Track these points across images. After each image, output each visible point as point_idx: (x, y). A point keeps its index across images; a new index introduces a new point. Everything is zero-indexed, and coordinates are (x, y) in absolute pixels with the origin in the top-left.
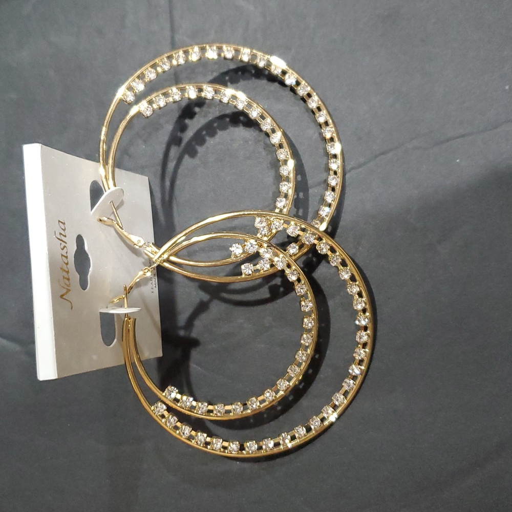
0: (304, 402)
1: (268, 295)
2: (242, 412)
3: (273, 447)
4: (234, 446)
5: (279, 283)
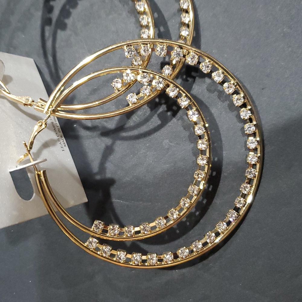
0: (217, 201)
1: (159, 122)
2: (165, 224)
3: (202, 248)
4: (168, 257)
5: (166, 109)
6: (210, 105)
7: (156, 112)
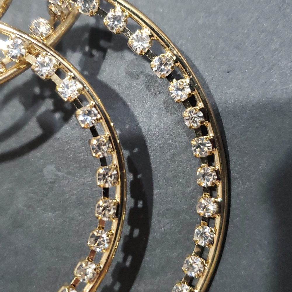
1: (39, 132)
5: (52, 107)
6: (131, 102)
7: (34, 112)
